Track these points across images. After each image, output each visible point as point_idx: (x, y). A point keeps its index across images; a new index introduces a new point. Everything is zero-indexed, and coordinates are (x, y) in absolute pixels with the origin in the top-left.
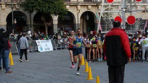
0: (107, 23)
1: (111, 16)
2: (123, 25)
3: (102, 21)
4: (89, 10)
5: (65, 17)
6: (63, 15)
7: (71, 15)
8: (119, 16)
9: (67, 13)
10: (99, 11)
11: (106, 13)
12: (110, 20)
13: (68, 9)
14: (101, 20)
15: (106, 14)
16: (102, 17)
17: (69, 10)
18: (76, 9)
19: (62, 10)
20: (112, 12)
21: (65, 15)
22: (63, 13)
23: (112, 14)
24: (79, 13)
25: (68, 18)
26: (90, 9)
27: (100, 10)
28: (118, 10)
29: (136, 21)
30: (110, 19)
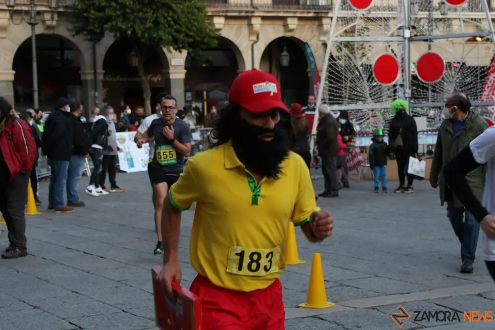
0: (350, 76)
1: (364, 55)
2: (402, 85)
3: (335, 69)
4: (289, 34)
5: (211, 56)
6: (202, 50)
7: (229, 49)
8: (390, 53)
9: (215, 43)
10: (323, 38)
11: (348, 45)
12: (358, 66)
13: (219, 30)
14: (330, 66)
15: (346, 46)
16: (331, 56)
17: (224, 34)
18: (245, 30)
19: (200, 31)
20: (367, 39)
21: (210, 49)
22: (203, 42)
23: (366, 45)
24: (255, 42)
25: (218, 58)
26: (291, 30)
27: (326, 33)
28: (385, 35)
29: (445, 71)
30: (359, 63)
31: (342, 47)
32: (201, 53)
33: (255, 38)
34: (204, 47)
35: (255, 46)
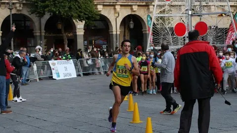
0: (163, 33)
1: (169, 23)
3: (156, 30)
4: (133, 13)
5: (96, 23)
7: (105, 20)
8: (182, 22)
9: (98, 18)
11: (161, 18)
13: (100, 11)
14: (153, 28)
16: (154, 23)
17: (102, 13)
18: (112, 11)
19: (91, 12)
20: (171, 15)
21: (96, 20)
22: (92, 17)
23: (170, 18)
24: (118, 17)
25: (99, 25)
26: (135, 11)
27: (151, 12)
28: (180, 13)
29: (208, 30)
30: (167, 27)
31: (159, 19)
32: (92, 22)
33: (117, 15)
34: (93, 19)
35: (117, 19)
